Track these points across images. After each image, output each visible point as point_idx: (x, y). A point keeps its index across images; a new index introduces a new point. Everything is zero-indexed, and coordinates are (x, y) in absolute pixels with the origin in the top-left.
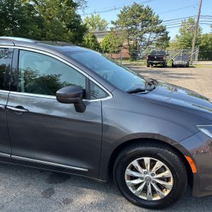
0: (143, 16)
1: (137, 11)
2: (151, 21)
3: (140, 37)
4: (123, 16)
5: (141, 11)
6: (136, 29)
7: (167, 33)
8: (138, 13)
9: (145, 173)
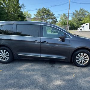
0: (47, 13)
1: (44, 10)
2: (50, 15)
3: (46, 21)
4: (39, 12)
5: (46, 11)
6: (44, 18)
7: (56, 20)
8: (45, 11)
9: (81, 57)
